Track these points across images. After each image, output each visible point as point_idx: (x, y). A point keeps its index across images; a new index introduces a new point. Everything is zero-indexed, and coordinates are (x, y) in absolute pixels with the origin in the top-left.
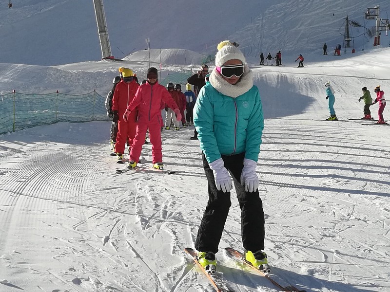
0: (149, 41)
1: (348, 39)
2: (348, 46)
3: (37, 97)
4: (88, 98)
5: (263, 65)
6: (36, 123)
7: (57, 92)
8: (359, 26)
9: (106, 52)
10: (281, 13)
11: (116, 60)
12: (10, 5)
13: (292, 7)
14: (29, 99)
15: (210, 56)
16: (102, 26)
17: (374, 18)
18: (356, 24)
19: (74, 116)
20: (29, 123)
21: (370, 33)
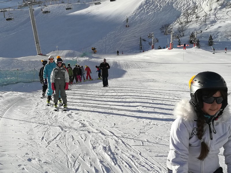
0: (58, 47)
1: (141, 46)
2: (141, 49)
4: (32, 72)
7: (18, 70)
8: (146, 41)
9: (39, 52)
10: (113, 36)
11: (44, 55)
16: (37, 41)
17: (151, 38)
18: (144, 40)
21: (150, 44)
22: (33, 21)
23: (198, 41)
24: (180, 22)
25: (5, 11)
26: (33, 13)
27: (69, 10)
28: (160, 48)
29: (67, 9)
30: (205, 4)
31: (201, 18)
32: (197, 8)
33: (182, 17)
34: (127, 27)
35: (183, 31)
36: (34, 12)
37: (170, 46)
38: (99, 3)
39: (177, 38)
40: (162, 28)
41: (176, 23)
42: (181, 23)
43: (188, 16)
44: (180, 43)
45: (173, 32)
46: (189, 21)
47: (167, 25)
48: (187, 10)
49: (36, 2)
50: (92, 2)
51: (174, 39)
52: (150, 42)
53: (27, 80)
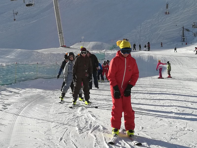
0: (83, 38)
1: (184, 38)
2: (184, 41)
3: (27, 66)
4: (53, 66)
5: (141, 50)
6: (27, 79)
7: (37, 63)
8: (189, 31)
10: (150, 24)
11: (67, 47)
12: (15, 20)
13: (155, 21)
14: (23, 67)
15: (114, 46)
16: (60, 30)
17: (196, 28)
19: (46, 76)
20: (23, 79)
21: (195, 35)
22: (57, 8)
34: (166, 14)
53: (47, 76)
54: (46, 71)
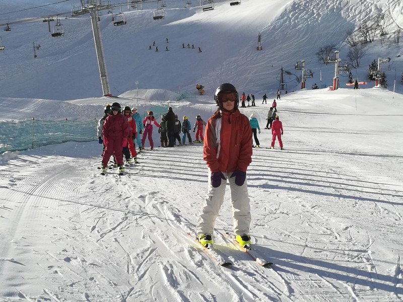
0: (138, 83)
1: (283, 84)
2: (283, 88)
3: (52, 123)
4: (91, 124)
6: (50, 142)
7: (66, 119)
8: (291, 74)
9: (106, 91)
11: (113, 97)
14: (46, 125)
15: (183, 95)
16: (103, 72)
17: (301, 69)
18: (288, 73)
19: (79, 137)
20: (44, 142)
21: (299, 80)
22: (98, 39)
23: (384, 76)
24: (352, 43)
25: (51, 20)
26: (97, 24)
27: (160, 20)
28: (316, 88)
29: (155, 18)
30: (398, 12)
31: (391, 36)
32: (383, 18)
33: (356, 33)
34: (258, 50)
35: (357, 58)
36: (99, 23)
37: (333, 84)
38: (211, 9)
39: (345, 70)
40: (321, 53)
41: (344, 43)
42: (355, 45)
43: (368, 32)
44: (351, 78)
45: (339, 60)
46: (368, 40)
47: (329, 46)
48: (365, 22)
49: (103, 6)
50: (198, 7)
51: (341, 73)
52: (299, 76)
53: (82, 137)
54: (80, 130)
